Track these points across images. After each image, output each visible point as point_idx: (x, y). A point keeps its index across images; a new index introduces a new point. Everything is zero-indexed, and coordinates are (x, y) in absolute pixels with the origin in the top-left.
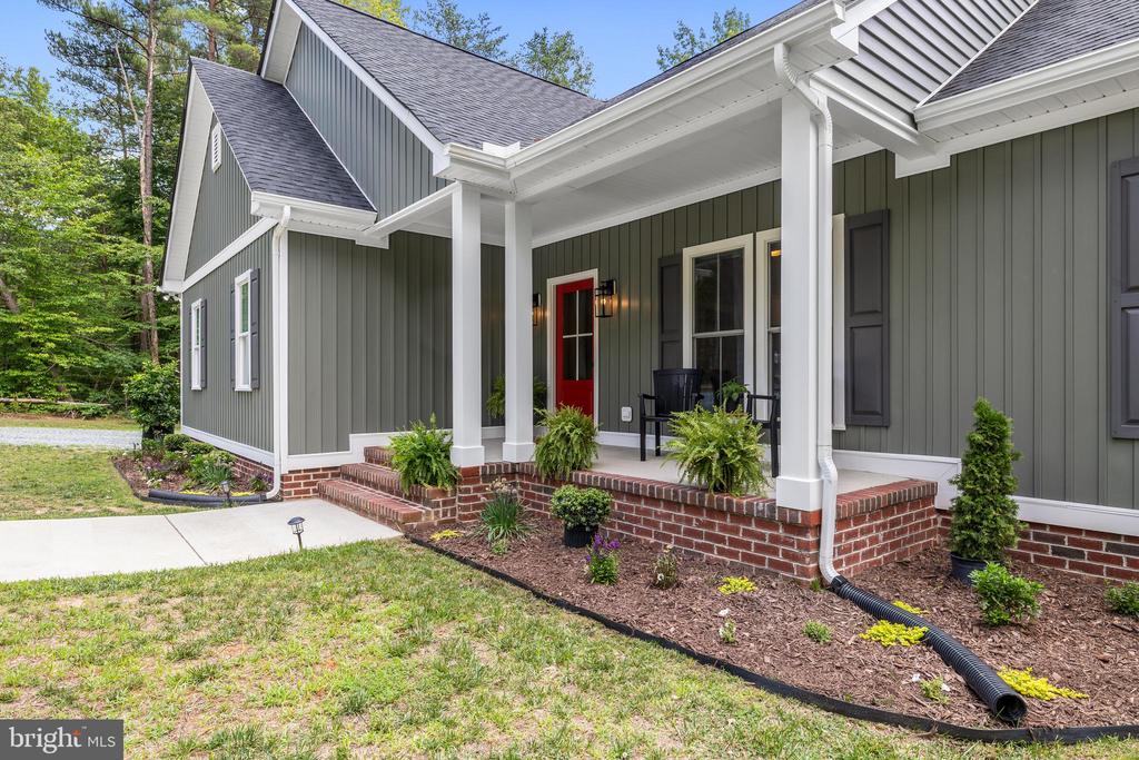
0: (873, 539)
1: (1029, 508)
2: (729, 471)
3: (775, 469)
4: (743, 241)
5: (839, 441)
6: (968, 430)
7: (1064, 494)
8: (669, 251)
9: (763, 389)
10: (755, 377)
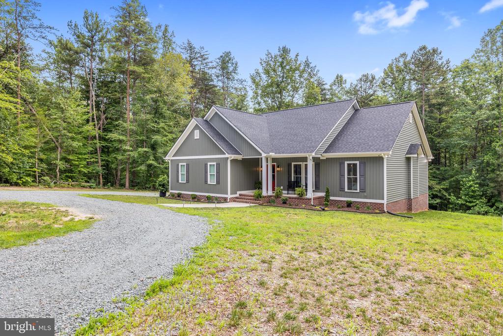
0: (317, 201)
1: (331, 198)
2: (302, 195)
3: (306, 195)
4: (301, 163)
5: (314, 191)
6: (326, 190)
7: (336, 197)
8: (290, 162)
9: (304, 184)
10: (303, 182)
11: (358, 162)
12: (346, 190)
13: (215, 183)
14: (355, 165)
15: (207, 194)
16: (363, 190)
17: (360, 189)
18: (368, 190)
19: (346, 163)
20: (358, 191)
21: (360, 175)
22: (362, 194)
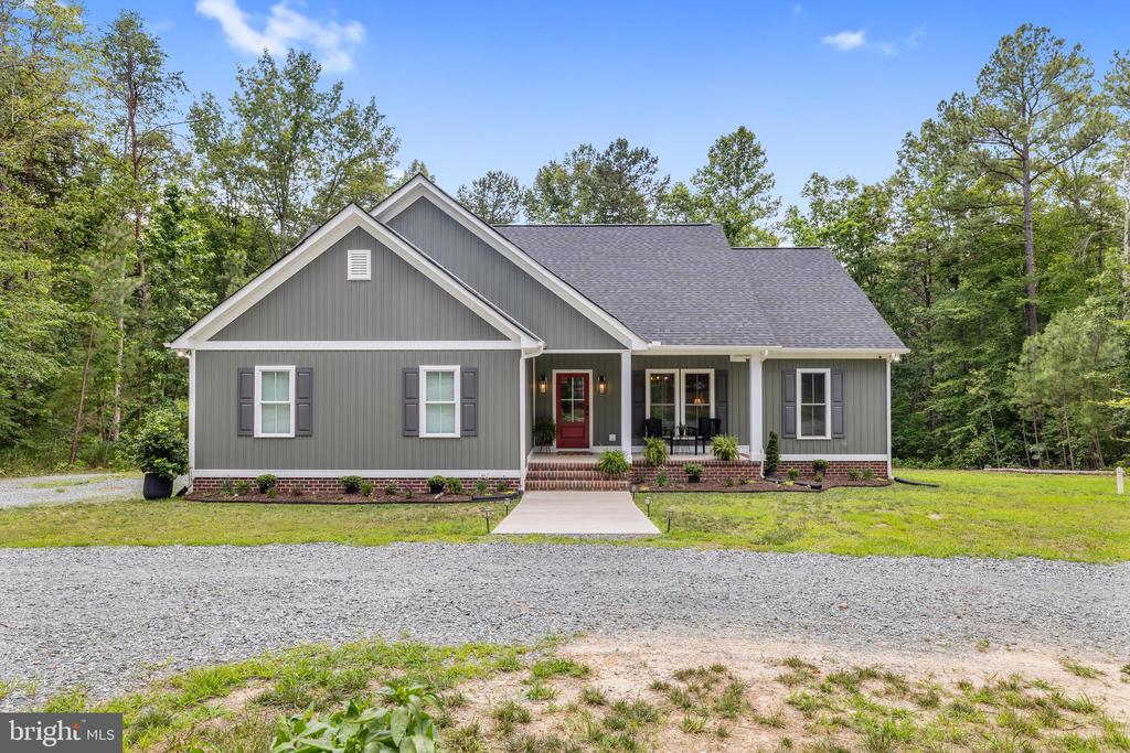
4: (674, 371)
11: (827, 372)
12: (799, 437)
13: (457, 434)
14: (821, 377)
15: (431, 474)
16: (839, 434)
17: (833, 433)
18: (849, 433)
19: (800, 371)
20: (828, 436)
21: (833, 401)
22: (837, 442)
